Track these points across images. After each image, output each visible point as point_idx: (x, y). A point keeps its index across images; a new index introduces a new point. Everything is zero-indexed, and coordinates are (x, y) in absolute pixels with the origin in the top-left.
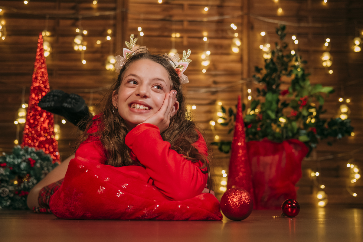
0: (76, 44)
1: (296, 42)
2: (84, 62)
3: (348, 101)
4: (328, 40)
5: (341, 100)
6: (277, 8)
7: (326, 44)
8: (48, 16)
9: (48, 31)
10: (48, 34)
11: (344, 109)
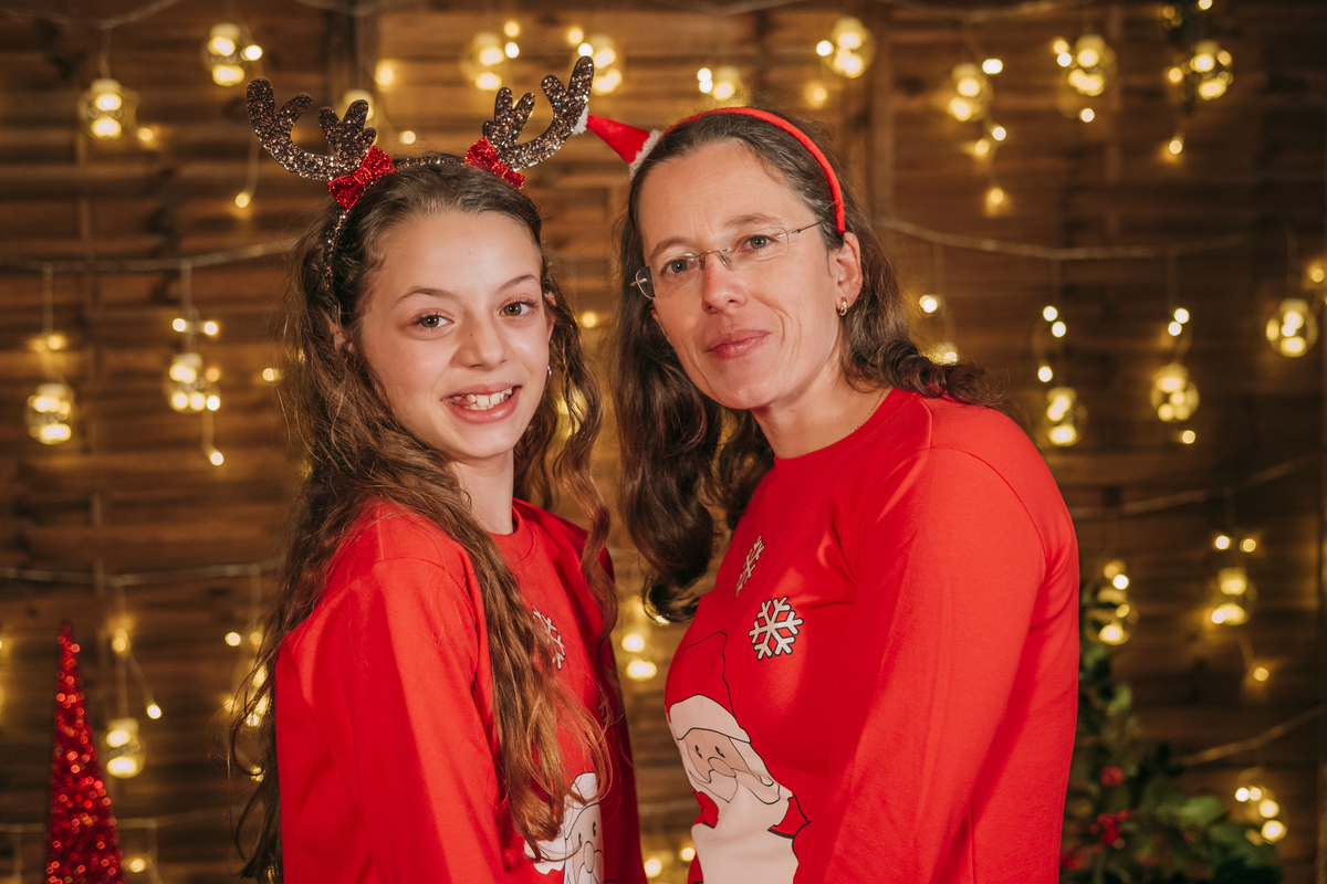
0: (178, 385)
1: (1059, 330)
2: (217, 458)
3: (1249, 545)
4: (1182, 316)
5: (1222, 543)
6: (982, 186)
7: (1174, 329)
8: (48, 269)
9: (57, 328)
10: (56, 341)
11: (1234, 584)
